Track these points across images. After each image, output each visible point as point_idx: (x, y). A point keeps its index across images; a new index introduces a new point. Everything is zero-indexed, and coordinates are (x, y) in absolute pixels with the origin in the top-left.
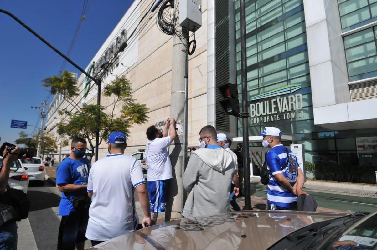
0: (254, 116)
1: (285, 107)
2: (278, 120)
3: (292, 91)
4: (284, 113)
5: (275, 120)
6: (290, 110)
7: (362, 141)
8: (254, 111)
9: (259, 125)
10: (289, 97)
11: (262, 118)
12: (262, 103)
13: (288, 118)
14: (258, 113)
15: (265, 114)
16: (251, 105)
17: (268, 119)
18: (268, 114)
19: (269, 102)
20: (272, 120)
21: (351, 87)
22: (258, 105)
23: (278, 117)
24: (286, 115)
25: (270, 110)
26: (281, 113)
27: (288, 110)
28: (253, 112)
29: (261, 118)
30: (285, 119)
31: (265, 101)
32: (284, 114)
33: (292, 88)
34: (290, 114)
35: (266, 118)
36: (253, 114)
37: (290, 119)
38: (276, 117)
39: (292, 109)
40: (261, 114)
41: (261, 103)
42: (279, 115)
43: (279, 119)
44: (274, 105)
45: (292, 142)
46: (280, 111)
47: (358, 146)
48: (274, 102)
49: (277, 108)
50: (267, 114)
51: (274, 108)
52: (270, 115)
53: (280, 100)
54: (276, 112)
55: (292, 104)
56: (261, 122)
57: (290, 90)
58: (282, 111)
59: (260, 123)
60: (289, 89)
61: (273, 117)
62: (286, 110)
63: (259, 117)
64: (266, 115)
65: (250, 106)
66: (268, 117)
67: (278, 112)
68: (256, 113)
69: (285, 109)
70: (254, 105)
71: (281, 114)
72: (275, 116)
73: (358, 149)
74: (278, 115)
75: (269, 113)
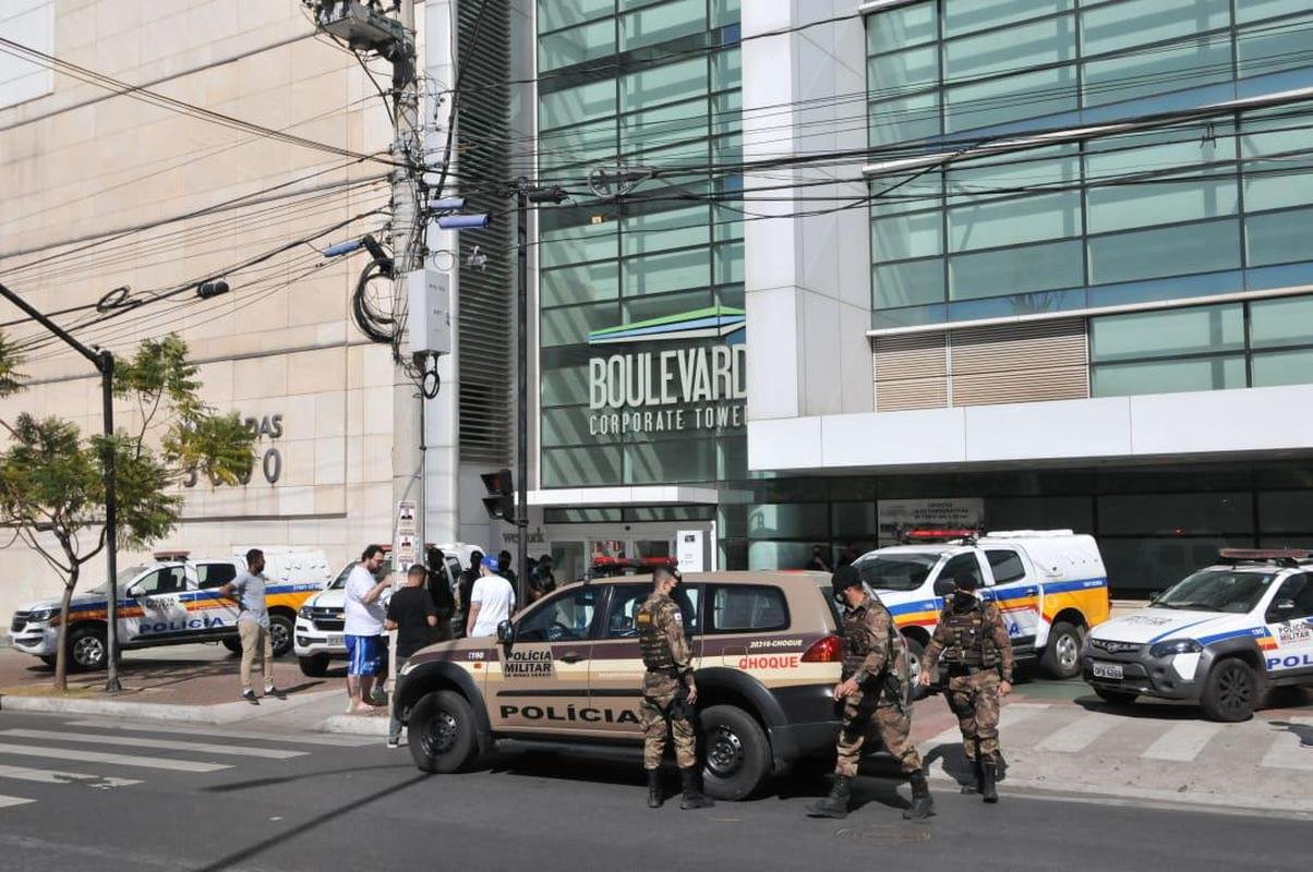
0: (601, 405)
1: (702, 386)
2: (679, 428)
3: (724, 331)
4: (696, 404)
5: (669, 428)
6: (716, 397)
7: (892, 513)
8: (603, 386)
9: (619, 440)
10: (716, 350)
11: (627, 415)
12: (629, 357)
13: (708, 426)
14: (616, 398)
15: (638, 403)
16: (593, 362)
17: (646, 421)
18: (647, 403)
19: (653, 359)
20: (660, 426)
21: (876, 343)
22: (616, 363)
23: (679, 419)
24: (703, 413)
25: (656, 391)
26: (689, 403)
27: (708, 398)
28: (598, 388)
29: (624, 415)
30: (698, 426)
31: (640, 352)
32: (698, 410)
33: (723, 320)
34: (715, 411)
35: (643, 415)
36: (598, 398)
37: (714, 428)
38: (674, 415)
39: (722, 395)
40: (626, 403)
41: (625, 358)
42: (681, 411)
43: (681, 425)
44: (668, 372)
45: (718, 509)
46: (687, 399)
47: (882, 526)
48: (669, 360)
49: (675, 385)
50: (644, 401)
51: (669, 382)
52: (654, 409)
53: (687, 356)
54: (673, 400)
55: (722, 378)
56: (624, 431)
57: (718, 326)
58: (692, 398)
59: (622, 434)
60: (714, 322)
61: (665, 416)
63: (620, 411)
64: (643, 408)
65: (588, 364)
66: (646, 414)
67: (681, 399)
68: (607, 394)
69: (702, 392)
70: (600, 361)
71: (688, 409)
72: (669, 412)
73: (880, 535)
74: (679, 411)
75: (651, 401)
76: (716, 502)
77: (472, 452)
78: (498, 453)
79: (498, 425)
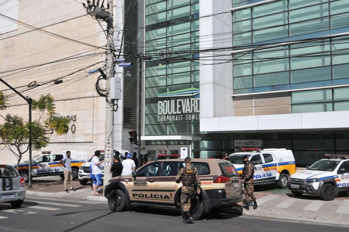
0: (161, 113)
1: (188, 109)
2: (181, 120)
3: (194, 94)
4: (186, 114)
5: (179, 120)
6: (192, 112)
7: (238, 143)
8: (162, 109)
9: (166, 123)
10: (192, 99)
11: (168, 116)
12: (169, 101)
13: (189, 119)
14: (165, 112)
16: (159, 102)
17: (173, 118)
18: (173, 113)
20: (177, 119)
21: (234, 98)
22: (165, 103)
23: (182, 118)
24: (188, 116)
25: (176, 110)
26: (184, 114)
27: (189, 112)
28: (160, 109)
30: (187, 119)
31: (172, 100)
32: (187, 115)
33: (194, 92)
34: (191, 116)
35: (172, 116)
36: (160, 112)
37: (191, 120)
38: (180, 117)
39: (193, 111)
40: (168, 113)
41: (168, 102)
44: (179, 105)
45: (192, 142)
46: (184, 112)
47: (235, 147)
49: (181, 109)
50: (172, 113)
51: (179, 108)
52: (175, 115)
53: (184, 101)
54: (180, 113)
55: (193, 107)
56: (167, 120)
57: (193, 93)
58: (185, 112)
60: (191, 92)
61: (178, 117)
62: (188, 112)
63: (166, 115)
64: (172, 115)
65: (158, 103)
66: (173, 116)
67: (182, 112)
68: (163, 111)
69: (188, 110)
70: (161, 102)
71: (184, 115)
72: (179, 116)
73: (235, 149)
74: (181, 116)
75: (174, 113)
76: (191, 140)
77: (127, 126)
78: (134, 126)
79: (134, 119)
